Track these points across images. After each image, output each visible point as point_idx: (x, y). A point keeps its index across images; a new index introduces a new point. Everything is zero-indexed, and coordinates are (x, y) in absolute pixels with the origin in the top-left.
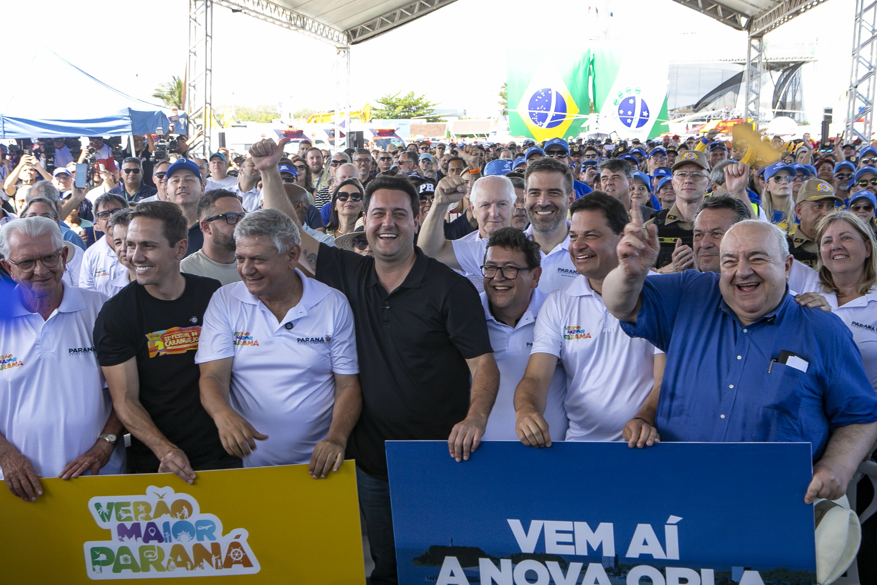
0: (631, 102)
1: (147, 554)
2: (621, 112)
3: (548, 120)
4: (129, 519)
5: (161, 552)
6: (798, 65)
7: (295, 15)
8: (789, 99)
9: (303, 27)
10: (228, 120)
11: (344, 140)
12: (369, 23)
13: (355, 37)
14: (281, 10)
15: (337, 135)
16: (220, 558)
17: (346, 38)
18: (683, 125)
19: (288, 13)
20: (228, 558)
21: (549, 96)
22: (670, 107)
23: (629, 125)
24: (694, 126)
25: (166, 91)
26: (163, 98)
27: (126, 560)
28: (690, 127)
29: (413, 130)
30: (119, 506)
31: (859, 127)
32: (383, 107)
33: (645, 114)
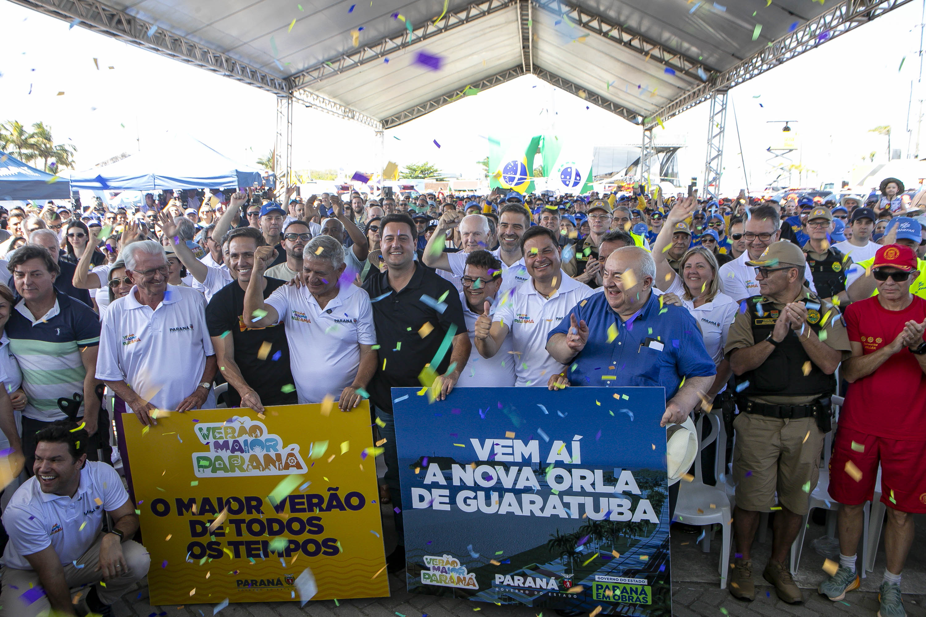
0: (569, 170)
1: (234, 461)
2: (563, 177)
3: (516, 181)
4: (221, 438)
5: (243, 459)
6: (675, 149)
7: (347, 110)
8: (670, 171)
9: (353, 118)
10: (305, 179)
11: (380, 192)
12: (396, 116)
13: (387, 125)
14: (338, 106)
15: (375, 189)
16: (281, 463)
17: (381, 125)
18: (603, 186)
19: (343, 108)
20: (286, 463)
21: (516, 166)
22: (594, 175)
23: (567, 185)
24: (609, 187)
25: (265, 160)
26: (263, 164)
27: (220, 464)
28: (607, 187)
29: (427, 186)
30: (214, 429)
31: (711, 189)
32: (407, 171)
33: (578, 178)
